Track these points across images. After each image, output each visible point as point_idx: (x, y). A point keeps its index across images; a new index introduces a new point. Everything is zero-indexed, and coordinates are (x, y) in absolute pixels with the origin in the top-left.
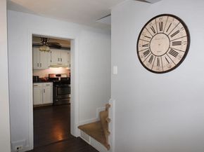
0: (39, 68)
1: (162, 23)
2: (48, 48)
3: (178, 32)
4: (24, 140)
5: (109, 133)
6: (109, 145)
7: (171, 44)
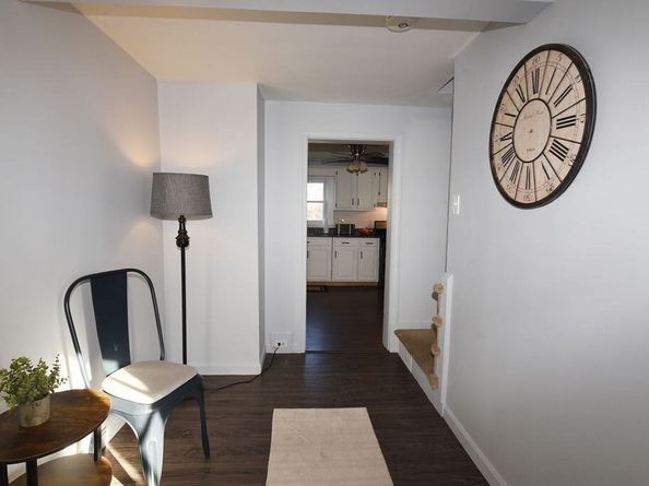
0: (354, 208)
1: (538, 71)
2: (363, 166)
3: (569, 89)
4: (289, 333)
5: (439, 350)
6: (436, 379)
7: (555, 126)
